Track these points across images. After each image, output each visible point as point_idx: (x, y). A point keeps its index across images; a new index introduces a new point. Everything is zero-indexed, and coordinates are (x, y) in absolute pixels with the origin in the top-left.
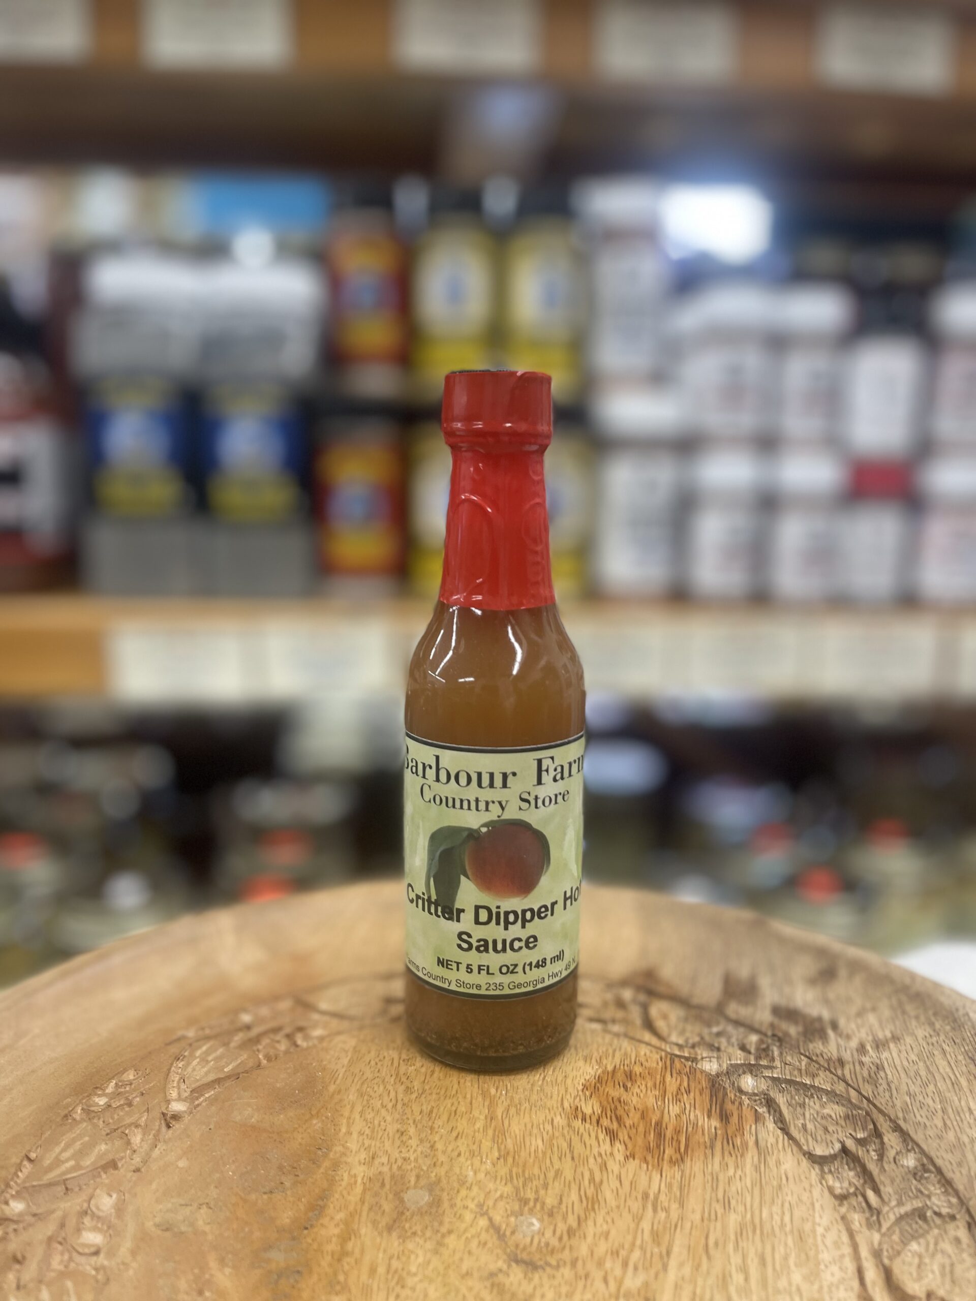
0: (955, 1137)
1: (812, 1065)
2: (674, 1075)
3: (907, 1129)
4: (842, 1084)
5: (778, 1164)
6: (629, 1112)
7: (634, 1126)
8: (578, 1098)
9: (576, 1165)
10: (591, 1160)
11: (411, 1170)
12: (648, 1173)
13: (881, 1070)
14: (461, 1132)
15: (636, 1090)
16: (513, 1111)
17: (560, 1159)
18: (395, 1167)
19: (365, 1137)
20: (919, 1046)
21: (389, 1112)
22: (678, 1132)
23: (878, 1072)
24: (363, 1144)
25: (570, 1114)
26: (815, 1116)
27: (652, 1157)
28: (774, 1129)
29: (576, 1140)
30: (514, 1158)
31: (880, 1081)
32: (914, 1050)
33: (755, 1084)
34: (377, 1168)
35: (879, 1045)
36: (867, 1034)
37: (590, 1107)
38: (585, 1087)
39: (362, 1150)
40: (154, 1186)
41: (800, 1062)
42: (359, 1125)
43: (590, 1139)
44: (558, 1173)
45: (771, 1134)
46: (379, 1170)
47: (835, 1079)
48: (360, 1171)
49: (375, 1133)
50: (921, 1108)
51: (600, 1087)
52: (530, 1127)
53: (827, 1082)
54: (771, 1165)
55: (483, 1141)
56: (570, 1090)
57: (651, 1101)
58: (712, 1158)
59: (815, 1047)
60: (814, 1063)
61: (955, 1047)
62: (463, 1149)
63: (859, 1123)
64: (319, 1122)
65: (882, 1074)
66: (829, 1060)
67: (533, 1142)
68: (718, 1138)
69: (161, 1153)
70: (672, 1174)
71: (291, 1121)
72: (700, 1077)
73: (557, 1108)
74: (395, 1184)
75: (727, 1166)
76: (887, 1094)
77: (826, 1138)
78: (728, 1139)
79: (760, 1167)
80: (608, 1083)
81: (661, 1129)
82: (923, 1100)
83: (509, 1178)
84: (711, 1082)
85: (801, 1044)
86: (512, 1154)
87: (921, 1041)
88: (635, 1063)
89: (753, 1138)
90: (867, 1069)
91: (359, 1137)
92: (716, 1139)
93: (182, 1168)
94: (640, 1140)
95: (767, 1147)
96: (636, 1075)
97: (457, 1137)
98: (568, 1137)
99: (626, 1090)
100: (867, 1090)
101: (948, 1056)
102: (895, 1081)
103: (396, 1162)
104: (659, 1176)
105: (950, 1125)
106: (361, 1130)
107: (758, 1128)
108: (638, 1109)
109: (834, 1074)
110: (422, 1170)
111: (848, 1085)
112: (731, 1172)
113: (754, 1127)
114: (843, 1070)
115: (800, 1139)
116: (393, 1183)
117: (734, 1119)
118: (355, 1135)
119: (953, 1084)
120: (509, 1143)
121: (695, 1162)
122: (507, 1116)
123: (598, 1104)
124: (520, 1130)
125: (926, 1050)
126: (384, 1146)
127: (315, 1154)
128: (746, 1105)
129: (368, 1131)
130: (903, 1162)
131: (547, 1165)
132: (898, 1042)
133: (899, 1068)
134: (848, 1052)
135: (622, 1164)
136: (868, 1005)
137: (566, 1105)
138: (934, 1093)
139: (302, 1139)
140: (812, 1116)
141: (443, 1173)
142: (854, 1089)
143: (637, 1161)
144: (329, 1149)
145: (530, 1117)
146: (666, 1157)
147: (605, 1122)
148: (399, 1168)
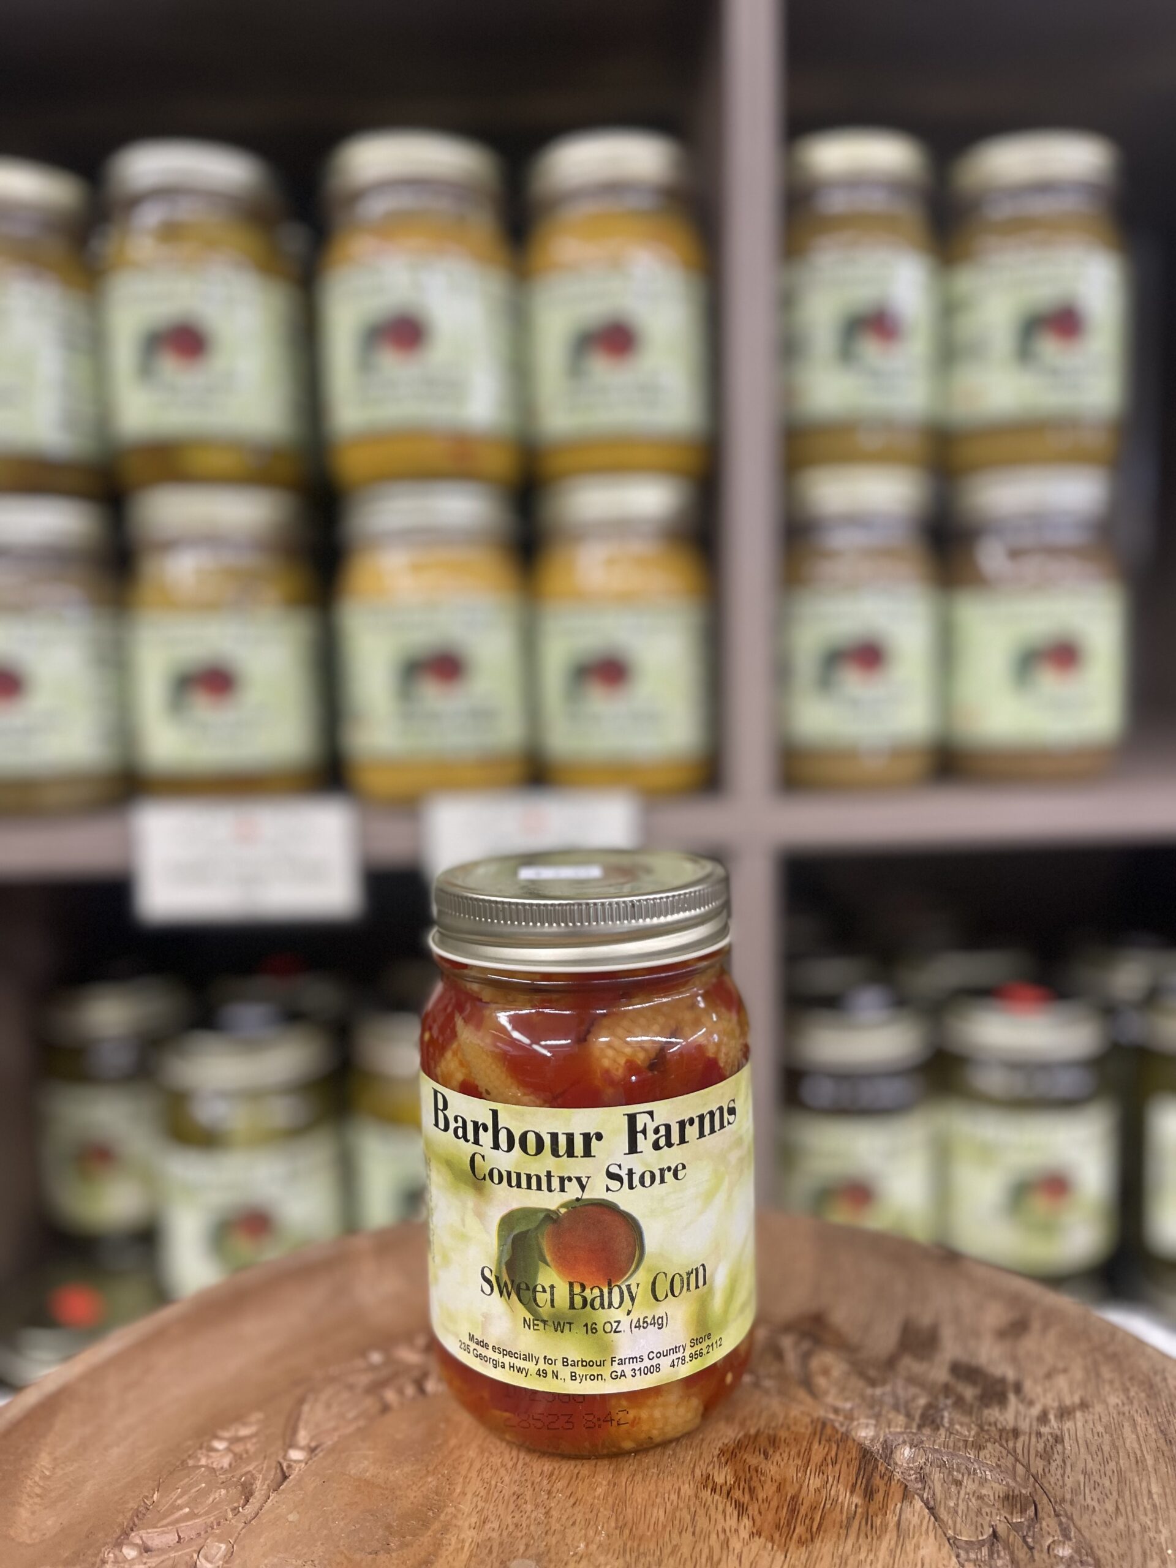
0: (1125, 1526)
1: (981, 1435)
2: (823, 1442)
3: (1072, 1514)
4: (1011, 1458)
5: (916, 1549)
6: (765, 1481)
7: (767, 1501)
8: (712, 1464)
9: (696, 1541)
10: (714, 1536)
11: (522, 1538)
12: (772, 1553)
13: (1060, 1443)
14: (580, 1498)
15: (777, 1457)
16: (639, 1477)
17: (680, 1533)
18: (505, 1533)
19: (480, 1499)
20: (1108, 1416)
21: (507, 1472)
22: (813, 1508)
23: (1055, 1446)
24: (477, 1506)
25: (699, 1485)
26: (971, 1496)
27: (780, 1535)
28: (921, 1507)
29: (701, 1512)
30: (631, 1530)
31: (1056, 1456)
32: (1103, 1420)
33: (912, 1456)
34: (487, 1534)
35: (1065, 1413)
36: (1054, 1400)
37: (723, 1476)
38: (722, 1452)
39: (474, 1513)
40: (262, 1540)
41: (969, 1431)
42: (475, 1485)
43: (716, 1512)
44: (675, 1549)
45: (916, 1515)
46: (488, 1536)
47: (1005, 1452)
48: (469, 1535)
49: (490, 1495)
50: (1095, 1489)
51: (738, 1453)
52: (654, 1497)
53: (994, 1457)
54: (908, 1549)
55: (602, 1509)
56: (705, 1455)
57: (791, 1472)
58: (846, 1539)
59: (990, 1414)
60: (984, 1433)
61: (1147, 1418)
62: (579, 1517)
63: (1018, 1506)
64: (433, 1481)
65: (1059, 1447)
66: (1001, 1431)
67: (655, 1514)
68: (856, 1517)
69: (273, 1504)
70: (798, 1555)
71: (406, 1478)
72: (851, 1446)
73: (687, 1475)
74: (503, 1552)
75: (860, 1549)
76: (1060, 1471)
77: (977, 1521)
78: (867, 1517)
79: (895, 1552)
80: (747, 1448)
81: (796, 1505)
82: (1099, 1480)
83: (622, 1551)
84: (862, 1452)
85: (975, 1410)
86: (629, 1525)
87: (1111, 1409)
88: (782, 1426)
89: (896, 1519)
90: (1044, 1442)
91: (472, 1500)
92: (854, 1518)
93: (291, 1522)
94: (770, 1516)
95: (909, 1530)
96: (780, 1439)
97: (574, 1504)
98: (693, 1510)
99: (766, 1458)
100: (1038, 1465)
101: (1139, 1428)
102: (1073, 1457)
103: (507, 1529)
104: (783, 1557)
105: (1123, 1511)
106: (476, 1492)
107: (903, 1507)
108: (776, 1481)
109: (1005, 1448)
110: (533, 1538)
111: (1017, 1460)
112: (862, 1556)
113: (899, 1505)
114: (1015, 1443)
115: (948, 1521)
116: (501, 1550)
117: (879, 1497)
118: (469, 1496)
119: (1137, 1462)
120: (629, 1511)
121: (825, 1545)
122: (631, 1483)
123: (733, 1472)
124: (643, 1500)
125: (1116, 1421)
126: (497, 1510)
127: (427, 1515)
128: (896, 1481)
129: (483, 1493)
130: (1058, 1551)
131: (665, 1540)
132: (1086, 1410)
133: (1080, 1441)
134: (1028, 1420)
135: (745, 1543)
136: (1061, 1365)
137: (698, 1472)
138: (1113, 1472)
139: (415, 1497)
140: (967, 1496)
141: (554, 1541)
142: (1023, 1466)
143: (762, 1539)
144: (440, 1510)
145: (656, 1486)
146: (795, 1535)
147: (737, 1494)
148: (510, 1534)
